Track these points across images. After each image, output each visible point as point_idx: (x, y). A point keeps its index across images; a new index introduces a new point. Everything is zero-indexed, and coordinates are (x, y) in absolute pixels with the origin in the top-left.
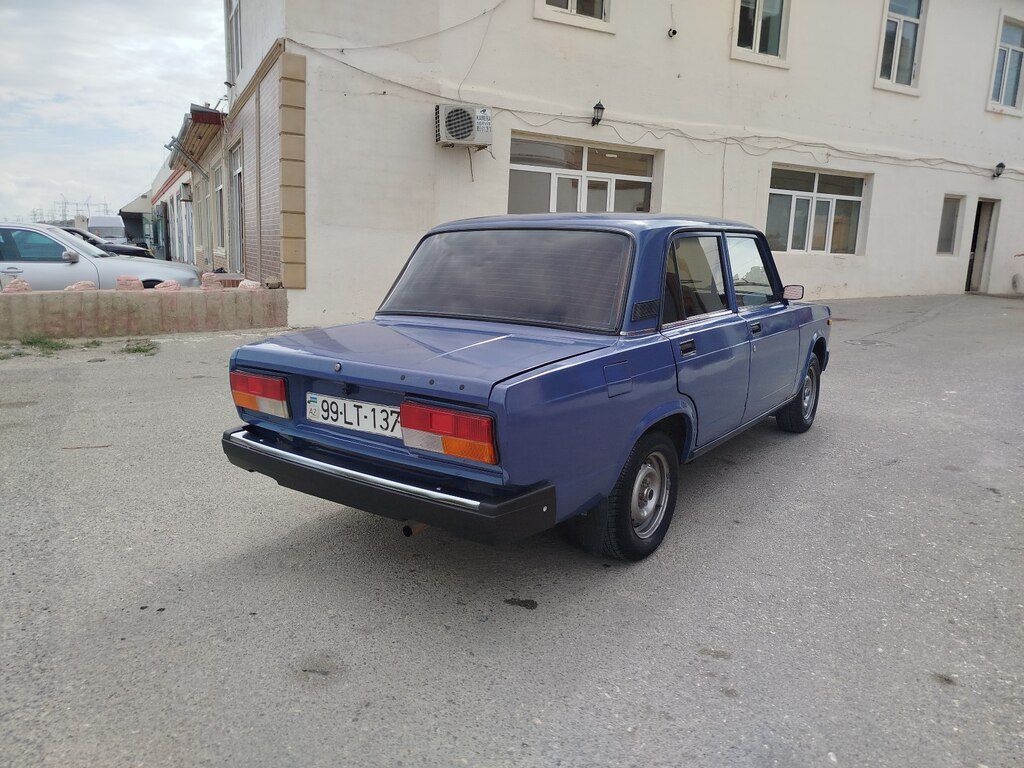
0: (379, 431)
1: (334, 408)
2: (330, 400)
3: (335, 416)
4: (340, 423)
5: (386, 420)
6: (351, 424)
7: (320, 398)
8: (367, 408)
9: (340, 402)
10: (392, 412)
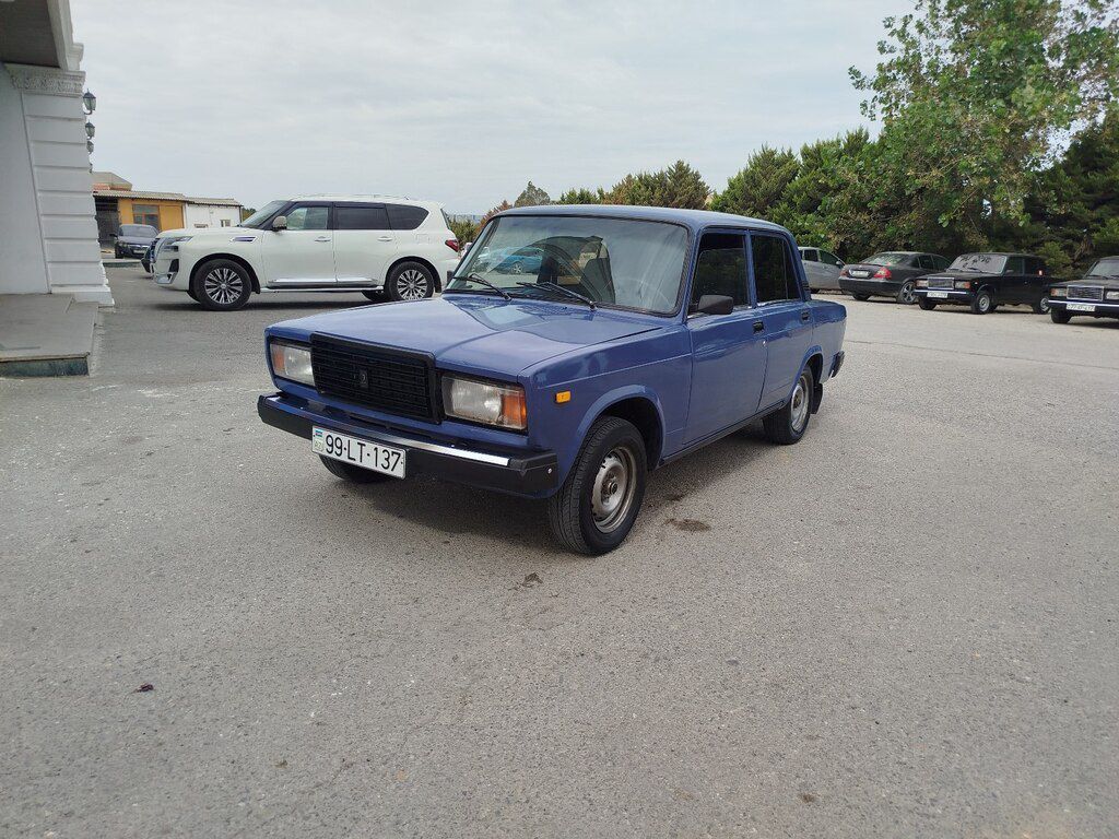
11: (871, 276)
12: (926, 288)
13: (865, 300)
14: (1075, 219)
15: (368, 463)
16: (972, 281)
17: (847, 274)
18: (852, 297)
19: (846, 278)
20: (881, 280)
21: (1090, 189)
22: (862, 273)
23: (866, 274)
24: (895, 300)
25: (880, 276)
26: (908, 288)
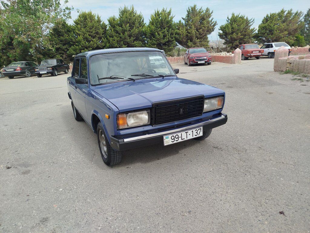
11: (14, 71)
12: (39, 71)
13: (13, 78)
14: (61, 49)
15: (190, 137)
16: (52, 67)
17: (5, 71)
18: (8, 78)
19: (5, 72)
20: (19, 71)
21: (61, 41)
22: (11, 70)
23: (13, 70)
24: (24, 76)
25: (18, 70)
26: (27, 72)
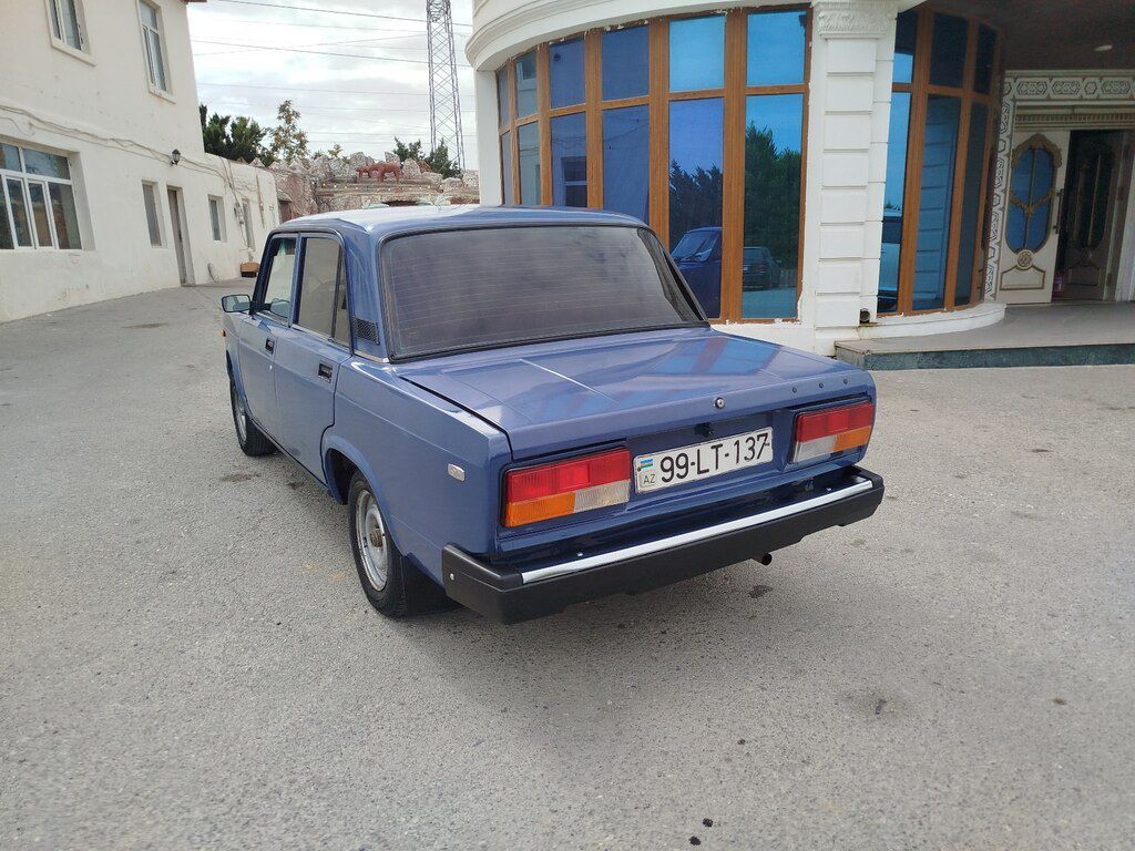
0: (743, 464)
1: (682, 461)
2: (673, 454)
3: (682, 472)
4: (693, 475)
5: (752, 448)
6: (708, 471)
7: (657, 458)
8: (728, 444)
9: (691, 451)
10: (759, 436)
